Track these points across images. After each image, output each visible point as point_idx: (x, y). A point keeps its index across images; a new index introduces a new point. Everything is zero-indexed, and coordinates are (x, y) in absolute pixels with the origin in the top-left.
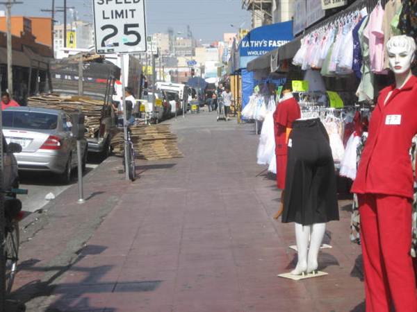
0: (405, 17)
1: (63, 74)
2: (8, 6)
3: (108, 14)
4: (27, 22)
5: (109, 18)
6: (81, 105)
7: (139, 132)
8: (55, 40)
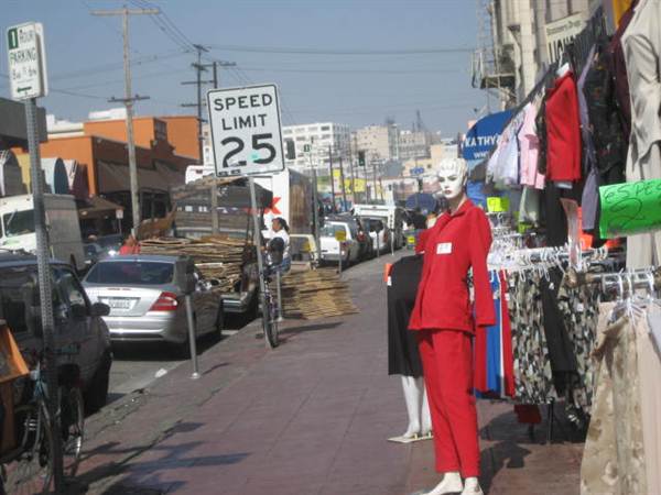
0: (541, 119)
1: (196, 205)
2: (128, 103)
3: (229, 123)
4: (160, 125)
5: (230, 128)
6: (214, 247)
7: (294, 281)
8: (204, 148)
